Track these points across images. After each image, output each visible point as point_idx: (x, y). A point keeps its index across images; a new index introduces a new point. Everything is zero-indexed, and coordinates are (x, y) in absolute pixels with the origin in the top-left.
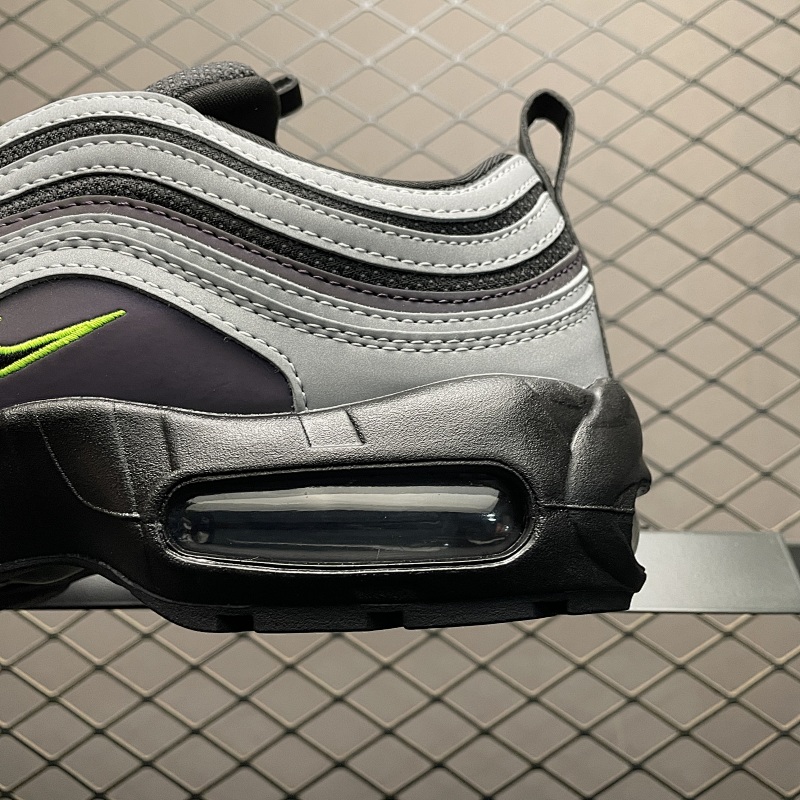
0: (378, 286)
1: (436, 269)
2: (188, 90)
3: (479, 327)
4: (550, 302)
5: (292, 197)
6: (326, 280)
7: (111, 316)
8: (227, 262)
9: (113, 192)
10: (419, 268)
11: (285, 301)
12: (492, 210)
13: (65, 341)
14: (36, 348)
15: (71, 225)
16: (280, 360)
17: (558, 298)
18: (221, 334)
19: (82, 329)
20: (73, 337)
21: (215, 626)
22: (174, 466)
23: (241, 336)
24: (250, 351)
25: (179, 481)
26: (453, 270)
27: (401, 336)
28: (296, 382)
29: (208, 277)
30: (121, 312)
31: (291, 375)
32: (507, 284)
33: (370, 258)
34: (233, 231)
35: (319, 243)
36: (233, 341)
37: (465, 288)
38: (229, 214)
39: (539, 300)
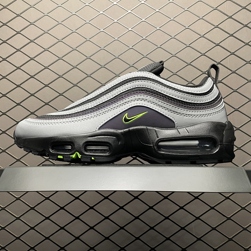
0: (189, 106)
1: (198, 102)
2: (152, 70)
3: (206, 112)
4: (218, 107)
5: (174, 91)
6: (180, 105)
7: (146, 112)
8: (163, 103)
9: (143, 91)
10: (195, 102)
11: (173, 109)
12: (207, 91)
13: (139, 117)
14: (134, 118)
15: (136, 97)
16: (173, 119)
17: (219, 106)
18: (163, 115)
19: (141, 115)
20: (140, 116)
21: (165, 163)
22: (158, 137)
23: (166, 115)
24: (168, 118)
25: (159, 140)
26: (201, 102)
27: (193, 115)
28: (176, 123)
29: (160, 105)
30: (147, 112)
31: (175, 122)
32: (210, 104)
33: (187, 101)
34: (164, 97)
35: (179, 99)
36: (165, 116)
37: (203, 105)
38: (163, 94)
39: (216, 107)
